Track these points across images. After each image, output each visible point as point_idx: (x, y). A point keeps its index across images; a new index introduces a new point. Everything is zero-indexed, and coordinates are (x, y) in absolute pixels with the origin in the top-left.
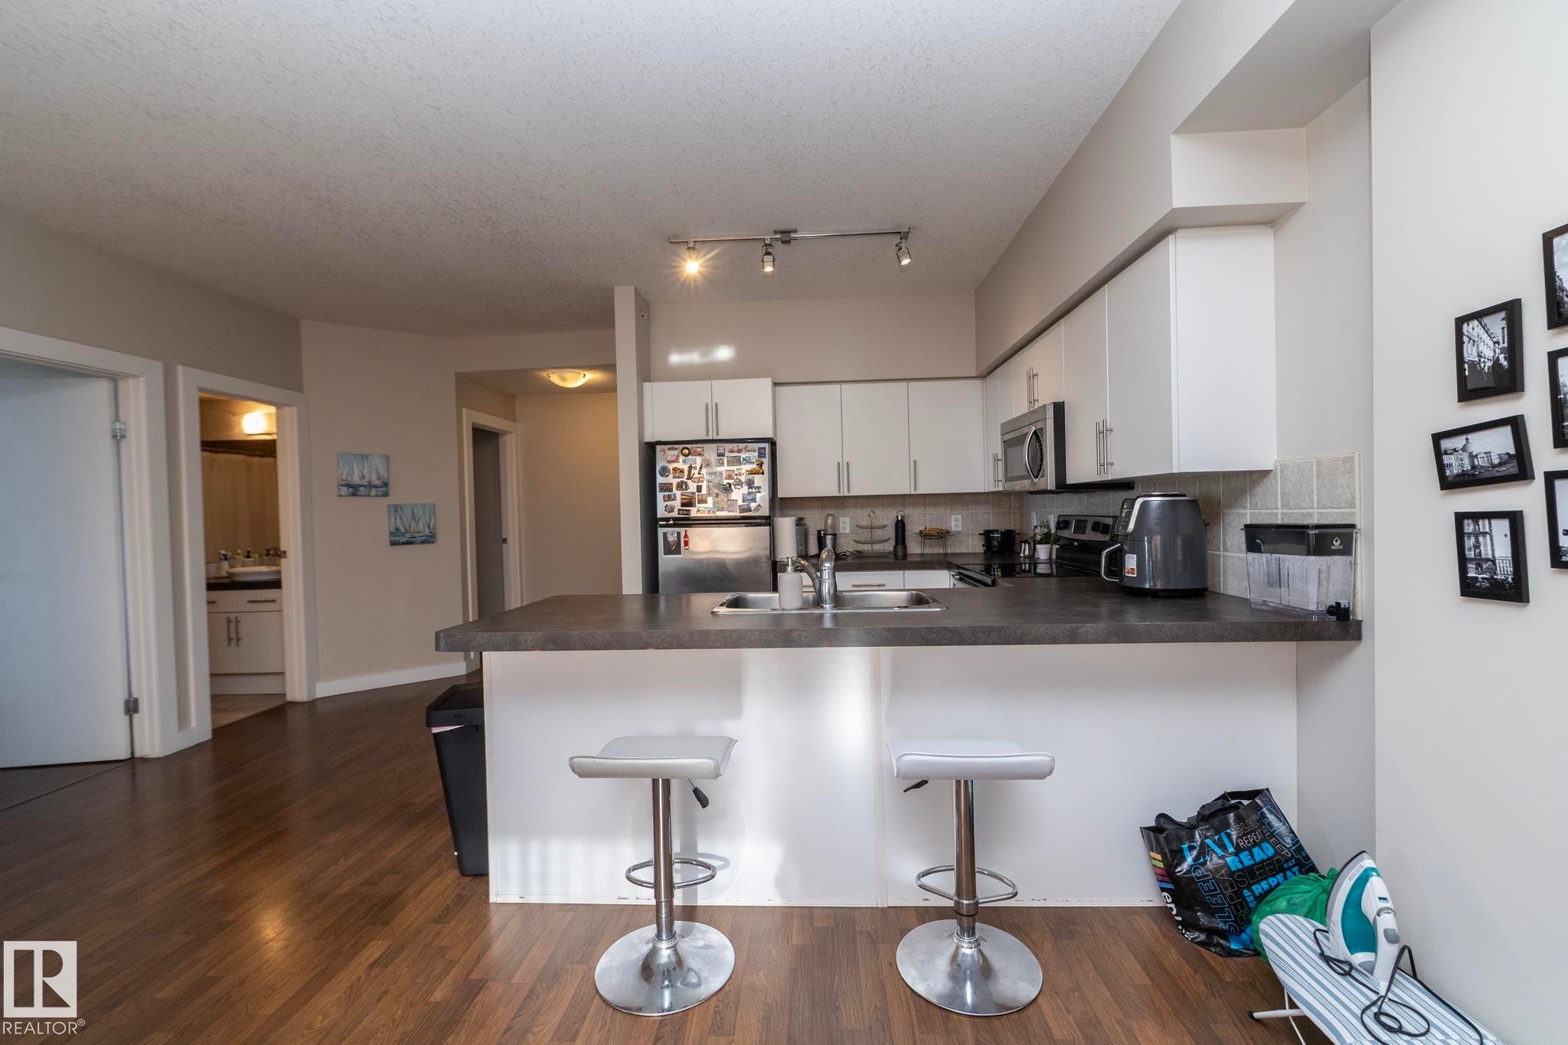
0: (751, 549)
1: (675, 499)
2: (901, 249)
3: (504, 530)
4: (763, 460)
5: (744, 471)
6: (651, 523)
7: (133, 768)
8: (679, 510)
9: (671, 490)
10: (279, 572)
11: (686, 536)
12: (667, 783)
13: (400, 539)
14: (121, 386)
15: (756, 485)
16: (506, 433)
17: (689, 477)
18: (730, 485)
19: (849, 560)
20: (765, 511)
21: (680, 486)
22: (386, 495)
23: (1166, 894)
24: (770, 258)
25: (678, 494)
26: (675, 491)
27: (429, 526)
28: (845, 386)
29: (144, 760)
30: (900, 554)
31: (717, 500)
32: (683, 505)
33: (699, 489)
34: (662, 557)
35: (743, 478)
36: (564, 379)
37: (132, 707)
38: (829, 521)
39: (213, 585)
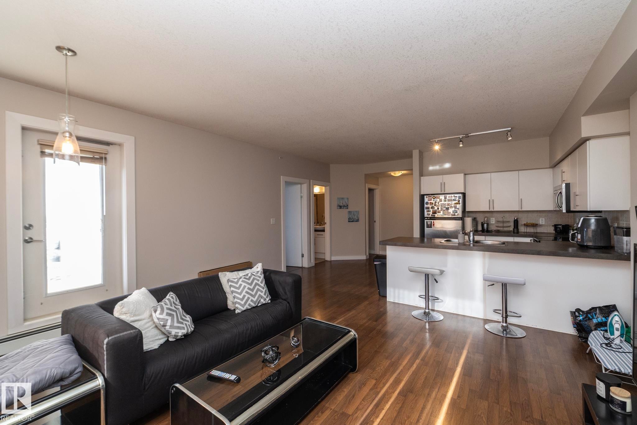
0: (455, 227)
1: (430, 212)
2: (508, 135)
3: (375, 218)
4: (460, 200)
5: (453, 203)
6: (422, 218)
7: (302, 269)
8: (432, 215)
9: (429, 209)
10: (324, 228)
11: (434, 223)
12: (428, 275)
13: (351, 220)
14: (302, 185)
15: (457, 207)
16: (376, 189)
17: (435, 205)
18: (448, 207)
19: (493, 233)
20: (460, 216)
21: (432, 208)
22: (347, 208)
23: (575, 329)
24: (462, 142)
25: (431, 210)
26: (430, 209)
27: (357, 217)
28: (492, 174)
29: (304, 268)
30: (516, 231)
31: (444, 212)
32: (433, 213)
33: (438, 209)
34: (426, 229)
35: (453, 205)
36: (395, 174)
37: (303, 256)
38: (486, 219)
39: (316, 231)
